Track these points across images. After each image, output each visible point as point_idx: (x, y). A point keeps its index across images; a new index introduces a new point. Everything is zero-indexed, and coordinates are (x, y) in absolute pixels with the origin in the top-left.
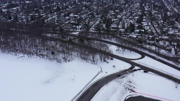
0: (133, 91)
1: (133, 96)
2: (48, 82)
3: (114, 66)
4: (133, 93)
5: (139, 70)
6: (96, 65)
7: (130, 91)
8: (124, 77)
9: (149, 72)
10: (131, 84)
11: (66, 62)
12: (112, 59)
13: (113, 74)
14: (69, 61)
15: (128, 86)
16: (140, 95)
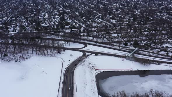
0: (97, 69)
1: (99, 72)
2: (22, 79)
3: (71, 55)
4: (97, 71)
5: (90, 54)
6: (55, 57)
7: (95, 70)
8: (84, 61)
9: (99, 55)
10: (92, 65)
11: (24, 60)
12: (64, 51)
13: (74, 61)
14: (27, 59)
15: (91, 67)
16: (103, 71)
